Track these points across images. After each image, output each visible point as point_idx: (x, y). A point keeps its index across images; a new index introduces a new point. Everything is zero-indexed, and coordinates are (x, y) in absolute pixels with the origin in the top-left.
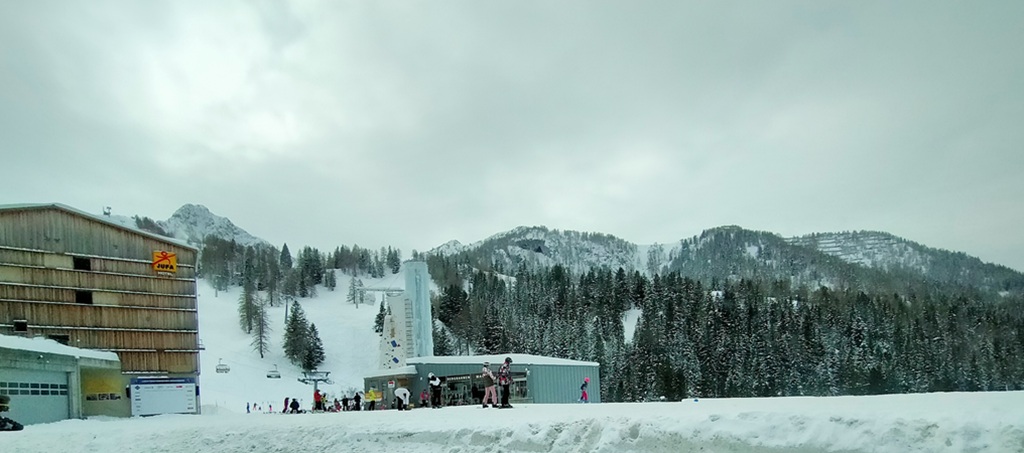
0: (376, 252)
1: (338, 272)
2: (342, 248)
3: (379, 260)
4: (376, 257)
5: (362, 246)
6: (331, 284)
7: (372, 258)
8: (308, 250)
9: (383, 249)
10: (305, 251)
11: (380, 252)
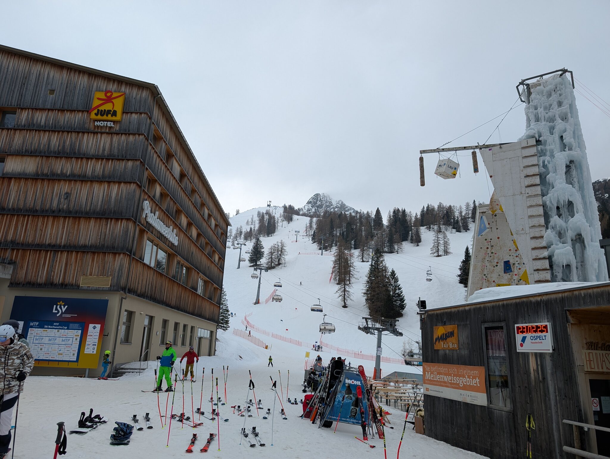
0: (461, 207)
1: (423, 230)
2: (428, 207)
3: (463, 214)
4: (461, 213)
5: (446, 204)
6: (417, 240)
7: (457, 214)
8: (396, 212)
9: (468, 205)
10: (394, 212)
11: (464, 208)
